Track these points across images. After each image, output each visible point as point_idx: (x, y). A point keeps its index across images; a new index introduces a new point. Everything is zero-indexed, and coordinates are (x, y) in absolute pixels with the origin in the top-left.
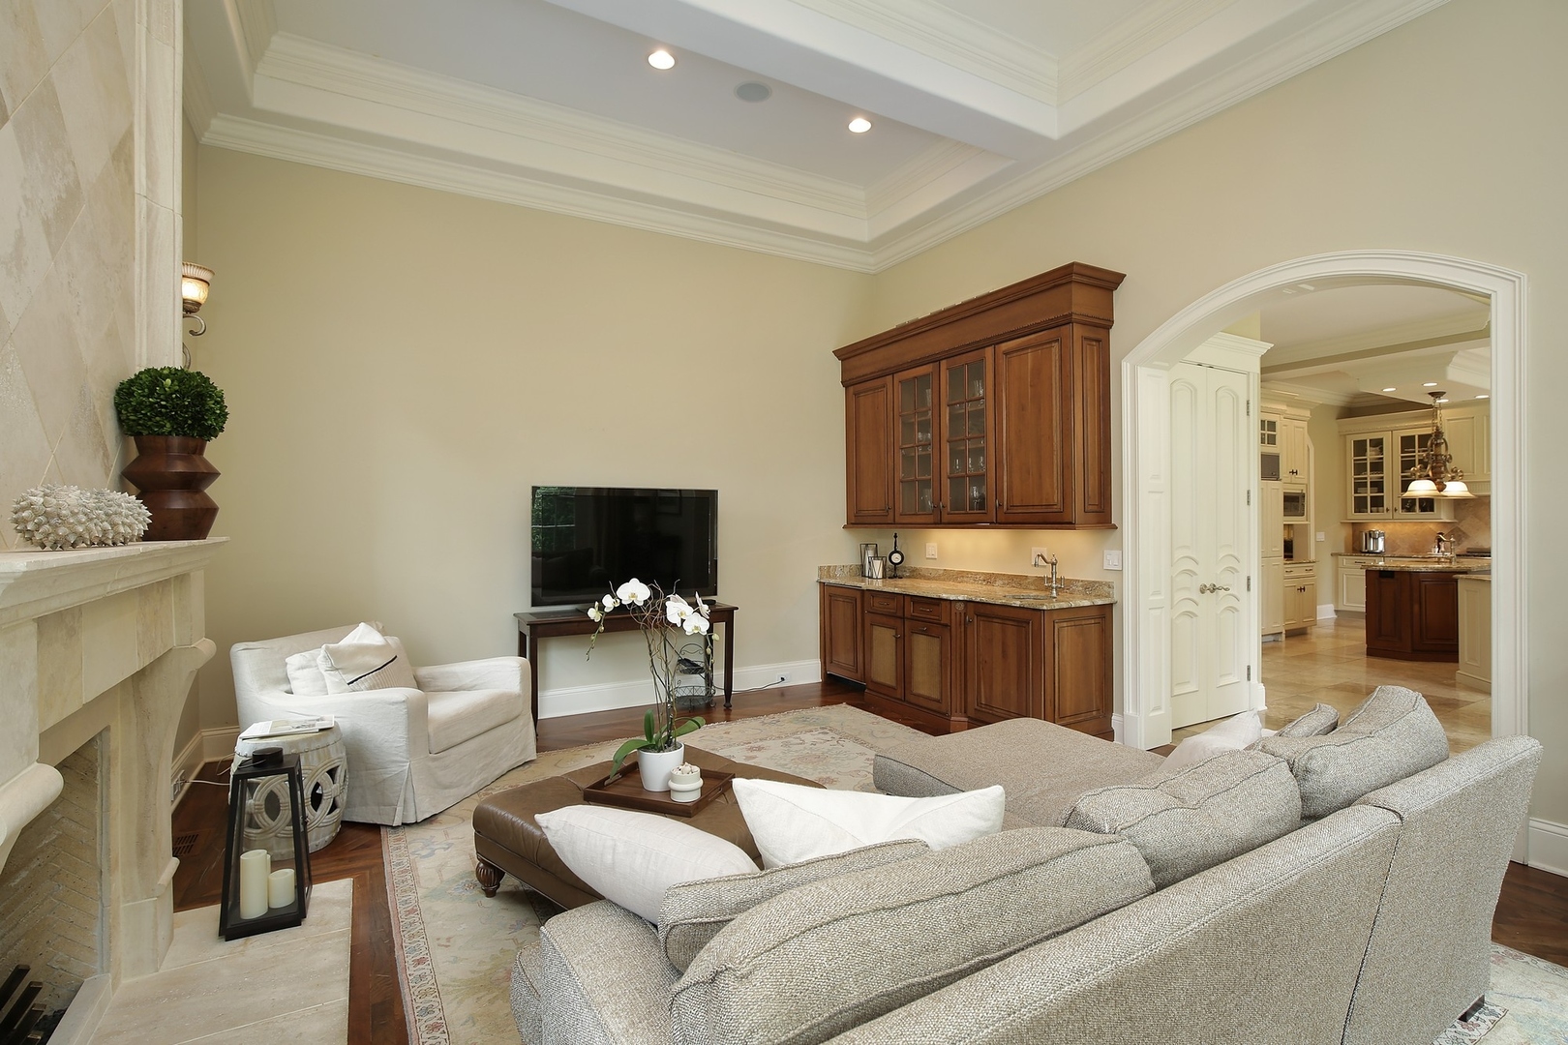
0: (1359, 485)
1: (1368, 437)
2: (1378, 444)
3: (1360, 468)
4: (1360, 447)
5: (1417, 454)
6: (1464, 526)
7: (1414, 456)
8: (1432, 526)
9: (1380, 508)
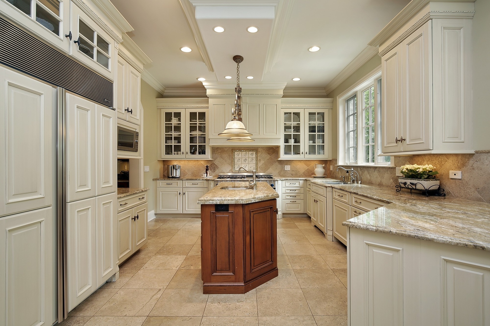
0: (168, 138)
1: (173, 111)
2: (178, 115)
3: (168, 128)
4: (168, 116)
5: (198, 122)
6: (216, 162)
7: (196, 124)
8: (202, 162)
9: (179, 152)
